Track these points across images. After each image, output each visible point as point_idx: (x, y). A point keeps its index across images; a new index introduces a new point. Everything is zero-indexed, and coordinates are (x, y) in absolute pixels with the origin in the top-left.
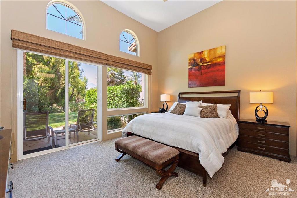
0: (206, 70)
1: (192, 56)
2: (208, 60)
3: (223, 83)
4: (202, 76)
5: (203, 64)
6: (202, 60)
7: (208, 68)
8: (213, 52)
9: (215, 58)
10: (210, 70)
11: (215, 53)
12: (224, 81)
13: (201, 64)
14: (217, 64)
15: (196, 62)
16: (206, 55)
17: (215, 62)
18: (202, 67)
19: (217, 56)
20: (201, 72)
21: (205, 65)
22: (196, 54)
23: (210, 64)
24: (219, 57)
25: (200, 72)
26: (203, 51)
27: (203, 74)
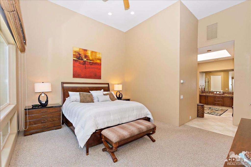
0: (89, 66)
1: (77, 50)
2: (91, 58)
3: (99, 78)
4: (86, 69)
5: (87, 60)
6: (86, 56)
7: (91, 65)
8: (94, 54)
9: (96, 59)
10: (92, 66)
11: (96, 56)
12: (101, 76)
13: (85, 60)
14: (96, 64)
15: (81, 56)
16: (89, 54)
17: (96, 62)
18: (86, 62)
19: (97, 58)
20: (86, 67)
21: (88, 62)
22: (81, 50)
23: (92, 62)
24: (98, 59)
25: (84, 66)
26: (87, 50)
27: (87, 68)
